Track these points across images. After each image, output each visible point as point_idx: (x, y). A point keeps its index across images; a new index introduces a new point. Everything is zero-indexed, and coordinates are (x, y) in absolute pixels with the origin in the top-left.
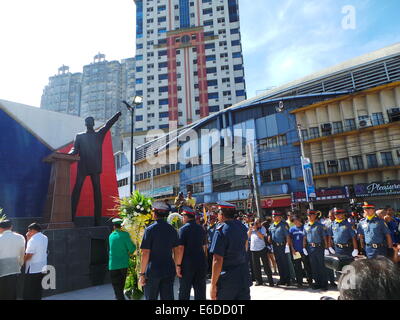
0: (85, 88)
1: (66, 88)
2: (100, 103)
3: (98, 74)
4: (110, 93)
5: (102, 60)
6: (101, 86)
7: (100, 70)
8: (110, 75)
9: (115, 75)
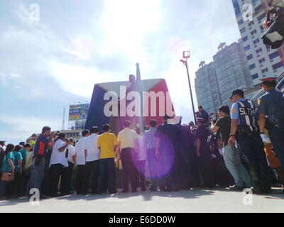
0: (218, 71)
1: (206, 75)
2: (230, 77)
3: (223, 58)
4: (236, 67)
5: (224, 47)
6: (228, 65)
7: (225, 54)
8: (233, 54)
9: (237, 53)
